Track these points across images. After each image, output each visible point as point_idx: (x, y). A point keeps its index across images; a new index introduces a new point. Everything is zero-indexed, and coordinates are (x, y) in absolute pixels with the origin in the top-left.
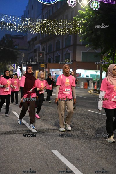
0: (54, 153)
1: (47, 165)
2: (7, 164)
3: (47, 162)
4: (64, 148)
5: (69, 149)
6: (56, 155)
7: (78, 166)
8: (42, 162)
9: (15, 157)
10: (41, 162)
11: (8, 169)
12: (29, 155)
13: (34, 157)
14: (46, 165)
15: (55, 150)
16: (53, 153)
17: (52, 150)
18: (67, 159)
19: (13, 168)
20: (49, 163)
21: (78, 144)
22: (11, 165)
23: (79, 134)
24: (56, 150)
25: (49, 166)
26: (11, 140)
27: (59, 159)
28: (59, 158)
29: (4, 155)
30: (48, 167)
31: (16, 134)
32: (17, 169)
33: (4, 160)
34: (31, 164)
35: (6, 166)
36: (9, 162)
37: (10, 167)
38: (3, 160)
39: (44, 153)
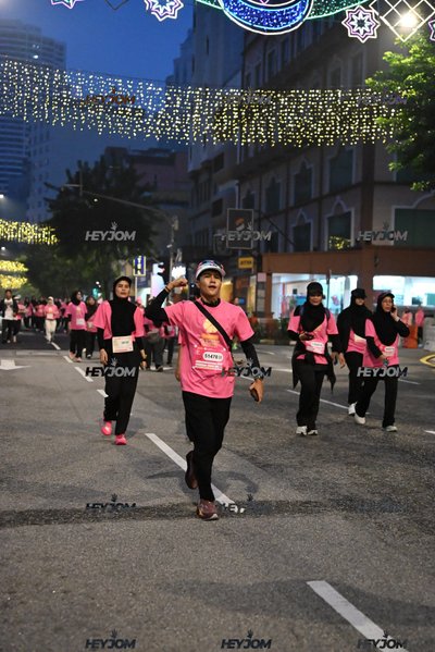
0: (317, 590)
1: (297, 637)
2: (148, 629)
3: (294, 625)
4: (354, 573)
5: (372, 580)
6: (327, 600)
7: (414, 642)
8: (275, 626)
9: (175, 603)
10: (271, 625)
11: (153, 647)
12: (224, 597)
13: (244, 605)
14: (291, 635)
15: (321, 579)
16: (314, 593)
17: (310, 580)
18: (367, 615)
19: (171, 645)
20: (302, 628)
21: (404, 559)
22: (164, 631)
23: (406, 522)
24: (323, 582)
25: (305, 641)
26: (154, 542)
27: (339, 614)
28: (338, 611)
29: (134, 594)
30: (302, 645)
31: (166, 517)
32: (185, 646)
33: (133, 613)
34: (234, 630)
35: (146, 635)
36: (154, 623)
37: (162, 642)
38: (130, 613)
39: (279, 591)
